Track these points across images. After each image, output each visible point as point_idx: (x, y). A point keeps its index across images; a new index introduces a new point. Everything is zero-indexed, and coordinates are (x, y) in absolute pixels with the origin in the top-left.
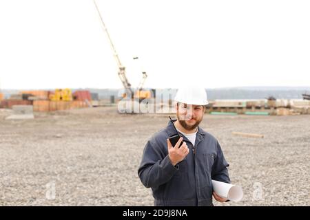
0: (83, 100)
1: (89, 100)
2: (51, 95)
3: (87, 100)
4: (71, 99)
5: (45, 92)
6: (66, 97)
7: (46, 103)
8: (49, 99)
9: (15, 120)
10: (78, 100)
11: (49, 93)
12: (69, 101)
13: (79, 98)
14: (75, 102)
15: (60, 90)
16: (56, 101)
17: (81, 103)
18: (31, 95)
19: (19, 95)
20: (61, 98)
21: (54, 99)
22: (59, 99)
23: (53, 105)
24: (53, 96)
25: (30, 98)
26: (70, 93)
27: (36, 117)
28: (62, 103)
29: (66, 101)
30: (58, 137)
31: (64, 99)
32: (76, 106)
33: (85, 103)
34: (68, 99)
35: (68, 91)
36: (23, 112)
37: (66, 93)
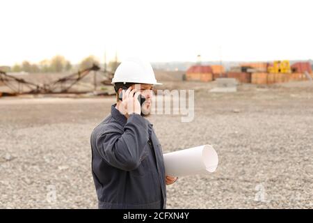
0: (302, 73)
1: (309, 72)
2: (269, 68)
3: (307, 73)
4: (290, 71)
5: (264, 64)
6: (284, 69)
7: (264, 76)
8: (267, 72)
9: (217, 93)
10: (298, 72)
11: (268, 65)
12: (287, 73)
13: (299, 70)
14: (294, 75)
15: (279, 62)
16: (275, 73)
17: (300, 76)
18: (250, 68)
19: (238, 68)
20: (280, 70)
21: (273, 71)
22: (277, 71)
23: (271, 77)
24: (272, 68)
25: (249, 70)
26: (290, 65)
27: (238, 90)
28: (280, 75)
29: (284, 73)
30: (235, 112)
31: (282, 71)
32: (295, 78)
33: (304, 76)
34: (286, 71)
35: (287, 63)
36: (225, 85)
37: (284, 64)
